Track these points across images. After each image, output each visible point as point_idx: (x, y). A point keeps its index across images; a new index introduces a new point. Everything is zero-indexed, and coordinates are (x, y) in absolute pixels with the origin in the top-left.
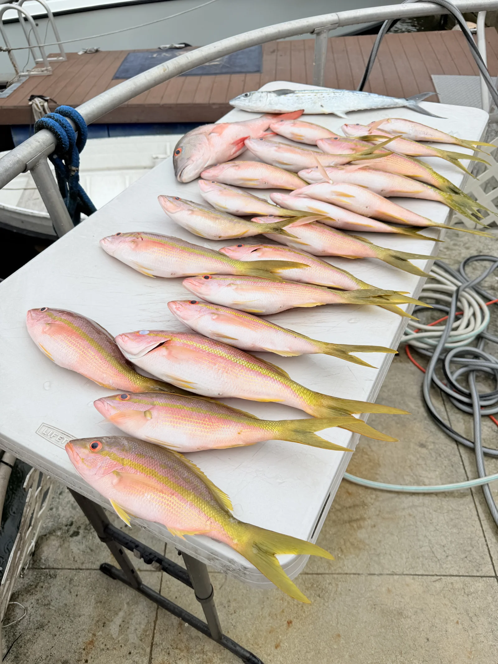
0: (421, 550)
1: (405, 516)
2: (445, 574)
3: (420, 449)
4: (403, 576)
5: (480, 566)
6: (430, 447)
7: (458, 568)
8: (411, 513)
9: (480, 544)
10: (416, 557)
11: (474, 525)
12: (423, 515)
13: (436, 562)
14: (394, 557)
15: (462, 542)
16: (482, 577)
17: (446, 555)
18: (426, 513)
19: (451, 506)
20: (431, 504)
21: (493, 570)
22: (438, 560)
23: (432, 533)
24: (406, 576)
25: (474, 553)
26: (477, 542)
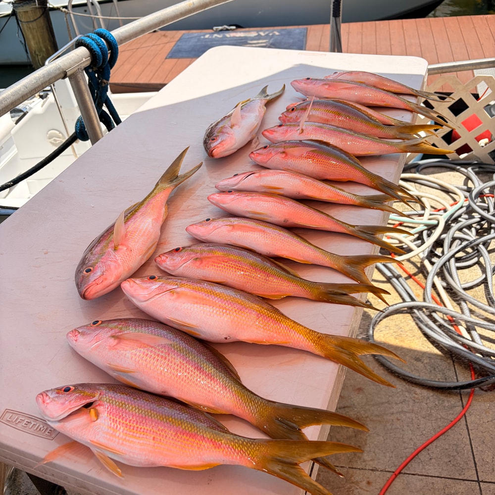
0: (405, 451)
1: (393, 420)
2: (427, 474)
3: (415, 362)
4: (385, 472)
5: (463, 470)
6: (425, 362)
7: (440, 470)
8: (399, 418)
9: (466, 451)
10: (399, 457)
11: (461, 433)
12: (411, 420)
13: (419, 463)
14: (378, 455)
15: (447, 447)
16: (464, 480)
17: (430, 458)
18: (414, 418)
19: (440, 415)
20: (420, 411)
21: (476, 475)
22: (422, 461)
23: (418, 437)
24: (387, 473)
25: (459, 459)
26: (463, 449)
